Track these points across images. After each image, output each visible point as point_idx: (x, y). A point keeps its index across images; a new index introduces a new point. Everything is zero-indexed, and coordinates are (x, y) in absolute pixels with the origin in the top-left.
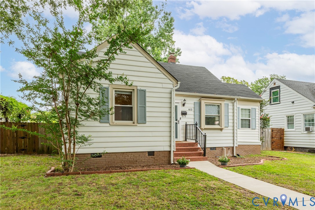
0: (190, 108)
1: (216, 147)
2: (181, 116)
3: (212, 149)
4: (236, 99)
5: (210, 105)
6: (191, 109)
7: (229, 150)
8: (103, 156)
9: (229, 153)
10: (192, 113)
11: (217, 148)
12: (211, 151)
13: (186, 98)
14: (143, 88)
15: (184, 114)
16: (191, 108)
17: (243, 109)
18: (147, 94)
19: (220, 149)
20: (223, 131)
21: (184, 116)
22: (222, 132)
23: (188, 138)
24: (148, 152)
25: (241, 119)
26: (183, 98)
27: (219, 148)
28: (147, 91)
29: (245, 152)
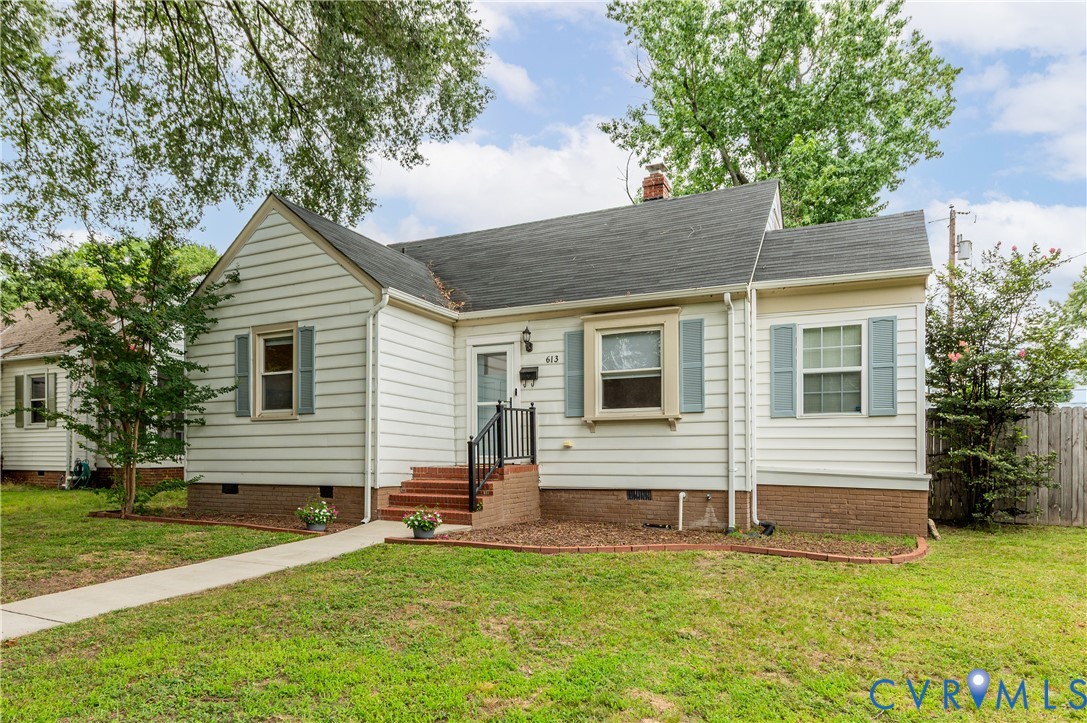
0: (550, 355)
1: (650, 491)
2: (518, 385)
3: (635, 497)
4: (727, 297)
5: (620, 335)
6: (554, 359)
7: (709, 504)
8: (240, 492)
9: (707, 515)
10: (558, 370)
11: (653, 493)
12: (630, 502)
13: (531, 326)
14: (308, 324)
15: (529, 375)
16: (554, 355)
17: (816, 331)
18: (318, 338)
19: (667, 498)
20: (680, 428)
21: (529, 383)
22: (674, 433)
23: (510, 455)
24: (321, 487)
25: (806, 376)
26: (523, 326)
27: (665, 493)
28: (316, 329)
29: (827, 520)
